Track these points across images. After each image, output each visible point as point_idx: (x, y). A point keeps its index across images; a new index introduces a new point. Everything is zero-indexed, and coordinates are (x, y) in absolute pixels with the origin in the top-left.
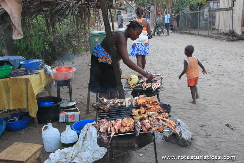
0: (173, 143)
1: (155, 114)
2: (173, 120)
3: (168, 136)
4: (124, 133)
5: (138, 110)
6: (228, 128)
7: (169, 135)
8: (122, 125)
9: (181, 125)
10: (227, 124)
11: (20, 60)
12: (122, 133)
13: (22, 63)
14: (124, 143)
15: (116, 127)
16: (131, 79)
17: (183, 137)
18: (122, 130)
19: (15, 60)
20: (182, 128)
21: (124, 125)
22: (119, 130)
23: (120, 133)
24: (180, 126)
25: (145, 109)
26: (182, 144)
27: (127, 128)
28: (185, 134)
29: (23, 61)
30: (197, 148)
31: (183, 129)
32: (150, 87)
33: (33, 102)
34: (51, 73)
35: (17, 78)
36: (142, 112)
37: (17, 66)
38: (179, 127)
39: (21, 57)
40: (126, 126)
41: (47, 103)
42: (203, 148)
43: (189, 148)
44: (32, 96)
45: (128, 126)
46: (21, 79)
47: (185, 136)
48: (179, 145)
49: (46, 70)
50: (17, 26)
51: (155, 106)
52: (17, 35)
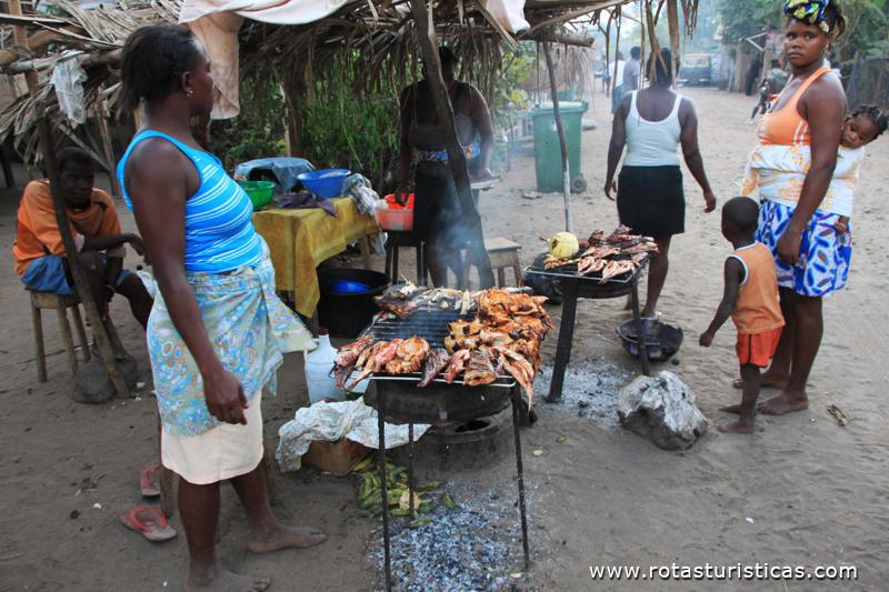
0: (642, 436)
1: (502, 339)
2: (680, 373)
3: (627, 414)
4: (396, 375)
5: (466, 324)
6: (830, 417)
7: (631, 410)
8: (395, 357)
9: (670, 388)
10: (834, 408)
11: (300, 170)
12: (391, 375)
13: (302, 177)
14: (413, 404)
15: (379, 358)
16: (555, 243)
17: (666, 421)
18: (391, 368)
19: (286, 169)
20: (669, 397)
21: (400, 354)
22: (383, 366)
23: (388, 374)
24: (667, 390)
25: (481, 322)
26: (662, 441)
27: (405, 365)
28: (676, 417)
29: (308, 171)
30: (706, 458)
31: (673, 401)
32: (598, 269)
33: (306, 279)
34: (370, 208)
35: (272, 215)
36: (472, 331)
37: (290, 185)
38: (660, 394)
39: (304, 163)
40: (403, 359)
41: (352, 286)
42: (721, 461)
43: (682, 455)
44: (305, 263)
45: (407, 358)
46: (282, 218)
47: (673, 421)
48: (655, 443)
49: (358, 200)
50: (222, 87)
51: (525, 319)
52: (223, 110)
